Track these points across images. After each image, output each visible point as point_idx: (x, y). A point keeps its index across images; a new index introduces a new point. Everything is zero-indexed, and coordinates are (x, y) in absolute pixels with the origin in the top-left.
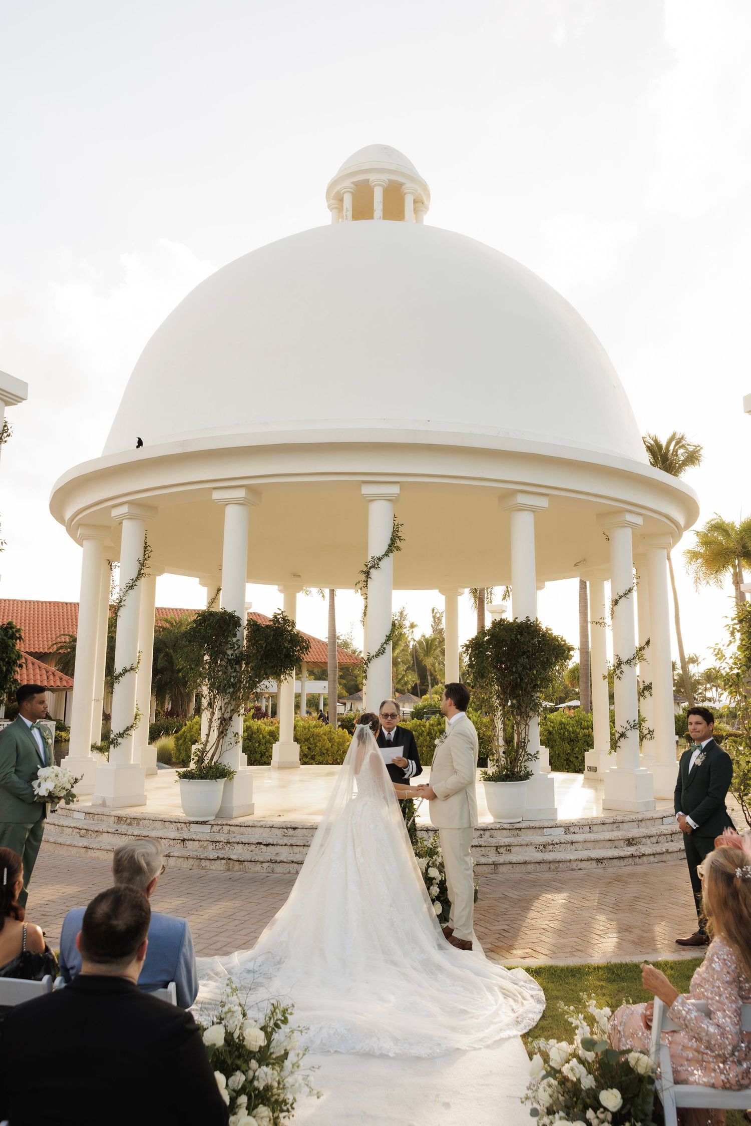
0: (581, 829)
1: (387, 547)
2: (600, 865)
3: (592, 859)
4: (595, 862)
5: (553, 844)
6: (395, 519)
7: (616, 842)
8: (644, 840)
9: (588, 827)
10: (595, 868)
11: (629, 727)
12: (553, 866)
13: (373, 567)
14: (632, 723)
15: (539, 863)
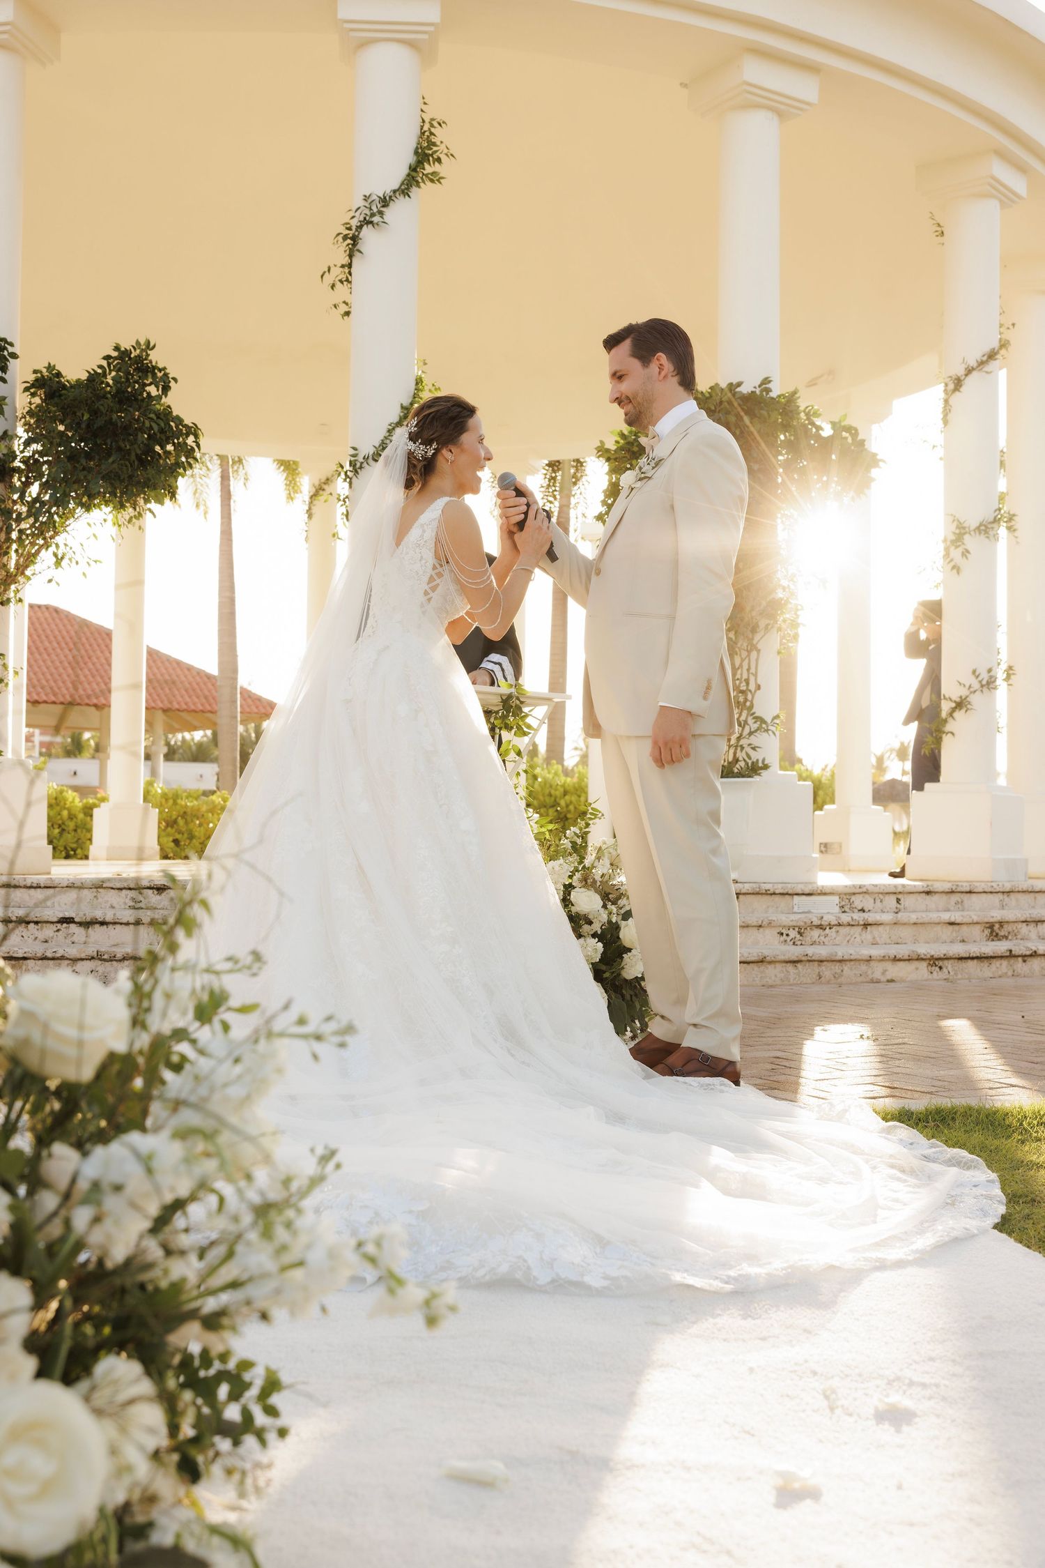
0: (878, 901)
1: (405, 171)
2: (937, 974)
3: (919, 959)
4: (924, 964)
5: (820, 927)
6: (424, 107)
7: (964, 928)
8: (1024, 929)
9: (893, 899)
10: (926, 980)
11: (976, 686)
12: (828, 971)
13: (367, 222)
14: (985, 676)
15: (794, 962)
